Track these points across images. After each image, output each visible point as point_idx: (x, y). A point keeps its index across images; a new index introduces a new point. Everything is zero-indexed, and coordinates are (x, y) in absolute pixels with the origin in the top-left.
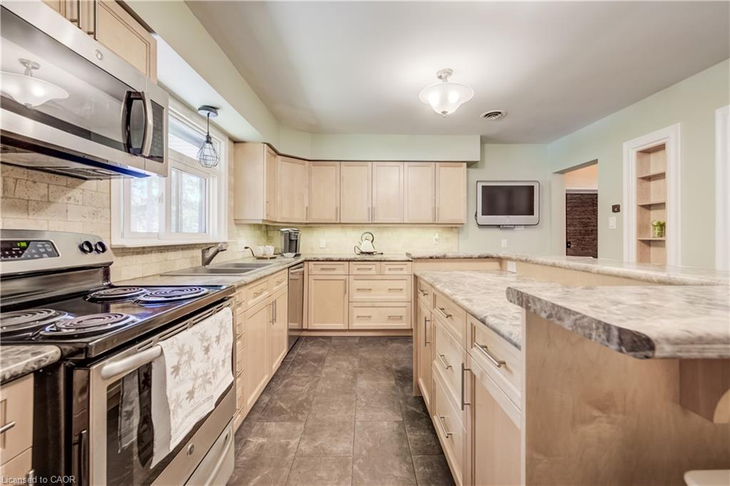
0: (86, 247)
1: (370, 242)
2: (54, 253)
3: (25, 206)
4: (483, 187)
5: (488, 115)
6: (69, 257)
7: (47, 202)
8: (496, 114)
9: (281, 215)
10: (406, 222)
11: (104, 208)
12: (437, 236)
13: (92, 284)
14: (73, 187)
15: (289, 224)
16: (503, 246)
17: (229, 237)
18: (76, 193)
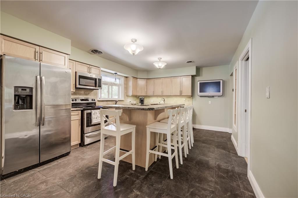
0: (92, 100)
1: (163, 101)
2: (88, 101)
3: (86, 95)
4: (200, 83)
5: (188, 62)
6: (90, 101)
7: (89, 94)
8: (190, 62)
9: (139, 94)
10: (172, 95)
11: (96, 94)
12: (184, 100)
13: (93, 105)
14: (91, 91)
15: (142, 96)
16: (209, 103)
17: (124, 99)
18: (92, 92)
